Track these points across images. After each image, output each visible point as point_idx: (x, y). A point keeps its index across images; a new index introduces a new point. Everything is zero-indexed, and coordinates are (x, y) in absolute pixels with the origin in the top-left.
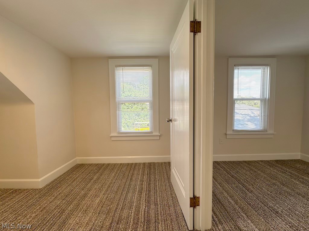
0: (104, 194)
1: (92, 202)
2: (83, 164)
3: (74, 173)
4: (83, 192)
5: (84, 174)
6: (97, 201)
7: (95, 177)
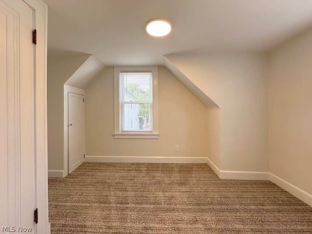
0: (252, 229)
1: (233, 221)
2: (274, 184)
3: (254, 186)
4: (238, 207)
5: (261, 194)
6: (237, 226)
7: (268, 207)
